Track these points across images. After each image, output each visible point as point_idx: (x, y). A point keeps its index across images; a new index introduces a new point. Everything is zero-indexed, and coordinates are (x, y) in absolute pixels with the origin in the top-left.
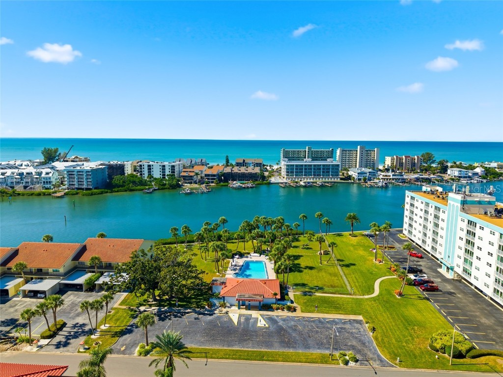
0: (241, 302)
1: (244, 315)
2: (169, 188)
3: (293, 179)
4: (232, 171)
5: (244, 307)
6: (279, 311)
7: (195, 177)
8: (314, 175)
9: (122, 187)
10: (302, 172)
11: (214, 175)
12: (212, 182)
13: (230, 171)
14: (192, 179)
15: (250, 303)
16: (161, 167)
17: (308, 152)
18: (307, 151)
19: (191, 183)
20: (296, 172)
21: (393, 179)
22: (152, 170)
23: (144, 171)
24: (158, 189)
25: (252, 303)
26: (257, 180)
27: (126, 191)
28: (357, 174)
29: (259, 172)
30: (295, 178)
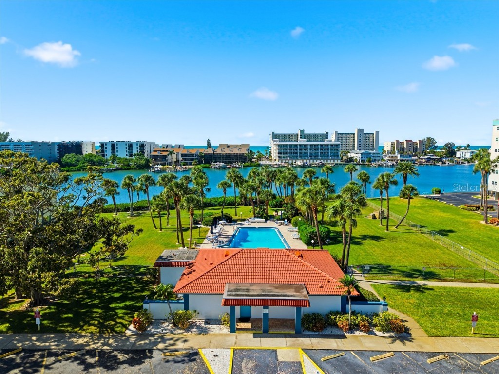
0: (238, 309)
1: (249, 353)
2: (135, 169)
3: (287, 161)
4: (214, 152)
5: (249, 326)
6: (358, 333)
7: (170, 157)
8: (310, 157)
9: (74, 166)
10: (297, 153)
11: (192, 155)
12: (191, 164)
13: (213, 152)
14: (165, 160)
15: (266, 311)
16: (127, 146)
17: (301, 135)
18: (299, 135)
19: (163, 164)
20: (289, 153)
21: (401, 160)
22: (116, 150)
23: (106, 151)
24: (121, 169)
25: (274, 312)
26: (244, 162)
27: (79, 170)
28: (360, 155)
29: (247, 152)
30: (289, 160)
